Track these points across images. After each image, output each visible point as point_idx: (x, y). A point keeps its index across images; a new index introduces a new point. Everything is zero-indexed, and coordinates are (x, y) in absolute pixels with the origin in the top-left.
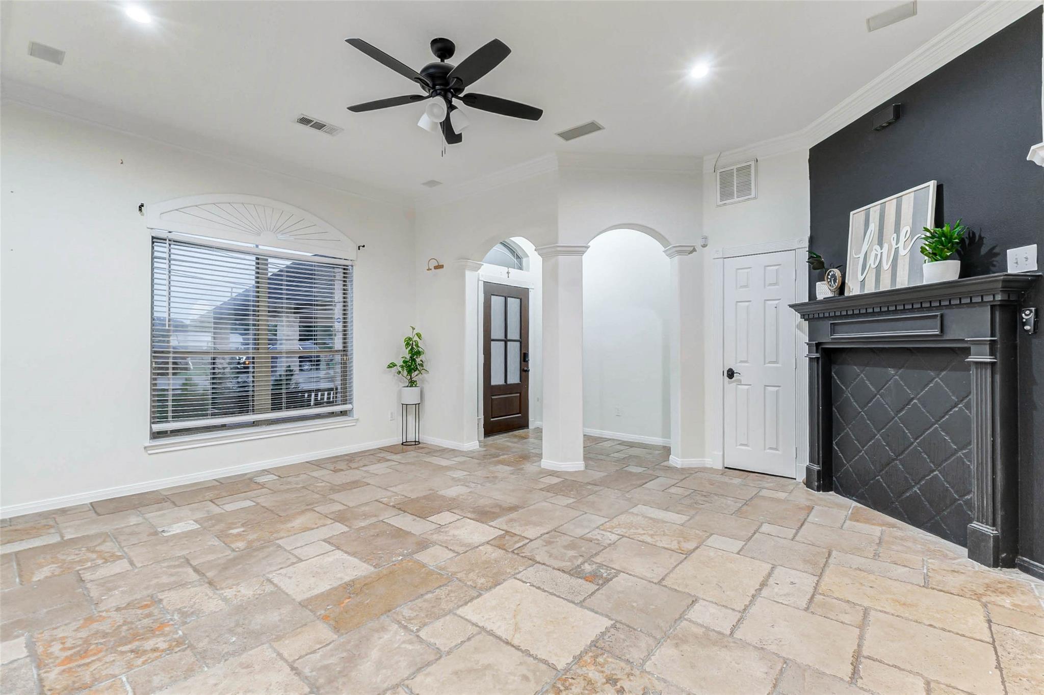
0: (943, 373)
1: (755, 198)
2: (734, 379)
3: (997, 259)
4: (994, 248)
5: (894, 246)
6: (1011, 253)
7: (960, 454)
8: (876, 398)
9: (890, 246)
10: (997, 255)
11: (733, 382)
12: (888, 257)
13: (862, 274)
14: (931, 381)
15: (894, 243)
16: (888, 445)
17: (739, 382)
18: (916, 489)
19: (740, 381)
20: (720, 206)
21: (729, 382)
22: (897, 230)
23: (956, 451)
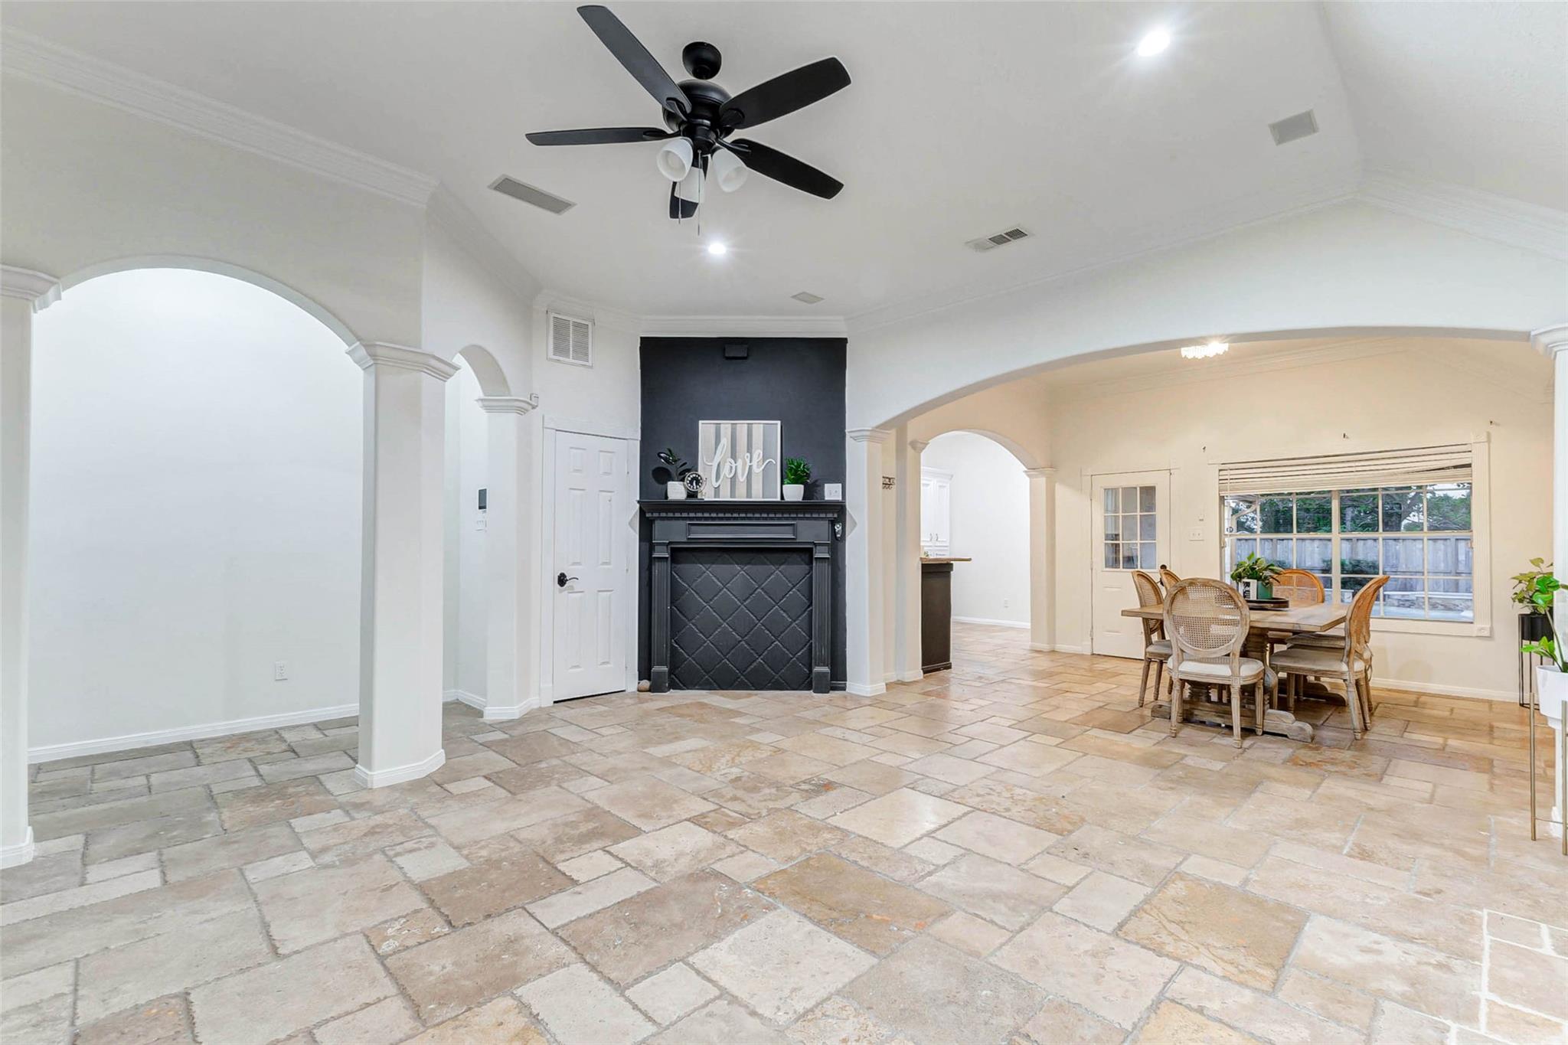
0: (782, 567)
1: (591, 367)
2: (566, 586)
3: (819, 488)
4: (816, 481)
5: (748, 464)
6: (827, 487)
7: (794, 624)
8: (722, 592)
9: (744, 464)
10: (818, 486)
11: (565, 590)
12: (744, 470)
13: (717, 481)
14: (772, 574)
15: (748, 460)
16: (734, 630)
17: (572, 591)
18: (760, 660)
19: (572, 587)
20: (551, 360)
21: (560, 590)
22: (749, 449)
23: (791, 623)
